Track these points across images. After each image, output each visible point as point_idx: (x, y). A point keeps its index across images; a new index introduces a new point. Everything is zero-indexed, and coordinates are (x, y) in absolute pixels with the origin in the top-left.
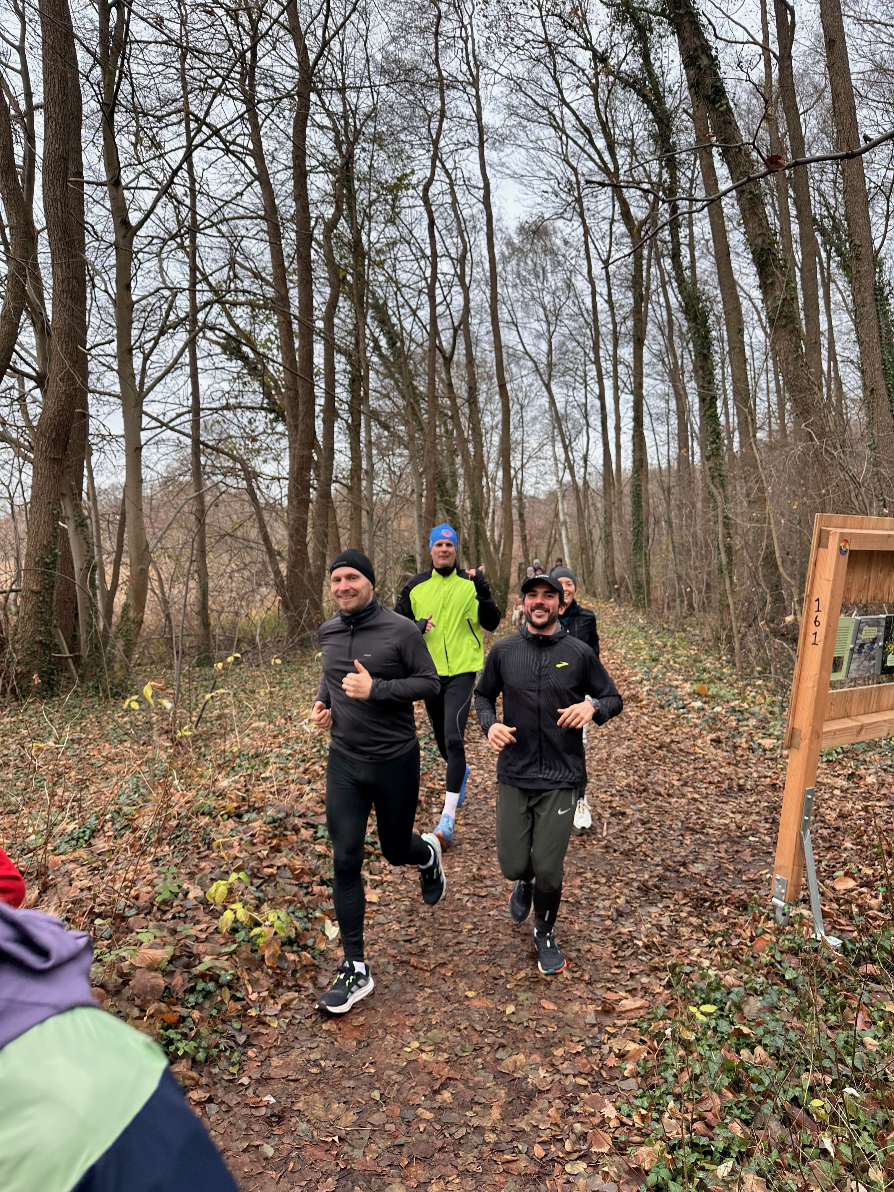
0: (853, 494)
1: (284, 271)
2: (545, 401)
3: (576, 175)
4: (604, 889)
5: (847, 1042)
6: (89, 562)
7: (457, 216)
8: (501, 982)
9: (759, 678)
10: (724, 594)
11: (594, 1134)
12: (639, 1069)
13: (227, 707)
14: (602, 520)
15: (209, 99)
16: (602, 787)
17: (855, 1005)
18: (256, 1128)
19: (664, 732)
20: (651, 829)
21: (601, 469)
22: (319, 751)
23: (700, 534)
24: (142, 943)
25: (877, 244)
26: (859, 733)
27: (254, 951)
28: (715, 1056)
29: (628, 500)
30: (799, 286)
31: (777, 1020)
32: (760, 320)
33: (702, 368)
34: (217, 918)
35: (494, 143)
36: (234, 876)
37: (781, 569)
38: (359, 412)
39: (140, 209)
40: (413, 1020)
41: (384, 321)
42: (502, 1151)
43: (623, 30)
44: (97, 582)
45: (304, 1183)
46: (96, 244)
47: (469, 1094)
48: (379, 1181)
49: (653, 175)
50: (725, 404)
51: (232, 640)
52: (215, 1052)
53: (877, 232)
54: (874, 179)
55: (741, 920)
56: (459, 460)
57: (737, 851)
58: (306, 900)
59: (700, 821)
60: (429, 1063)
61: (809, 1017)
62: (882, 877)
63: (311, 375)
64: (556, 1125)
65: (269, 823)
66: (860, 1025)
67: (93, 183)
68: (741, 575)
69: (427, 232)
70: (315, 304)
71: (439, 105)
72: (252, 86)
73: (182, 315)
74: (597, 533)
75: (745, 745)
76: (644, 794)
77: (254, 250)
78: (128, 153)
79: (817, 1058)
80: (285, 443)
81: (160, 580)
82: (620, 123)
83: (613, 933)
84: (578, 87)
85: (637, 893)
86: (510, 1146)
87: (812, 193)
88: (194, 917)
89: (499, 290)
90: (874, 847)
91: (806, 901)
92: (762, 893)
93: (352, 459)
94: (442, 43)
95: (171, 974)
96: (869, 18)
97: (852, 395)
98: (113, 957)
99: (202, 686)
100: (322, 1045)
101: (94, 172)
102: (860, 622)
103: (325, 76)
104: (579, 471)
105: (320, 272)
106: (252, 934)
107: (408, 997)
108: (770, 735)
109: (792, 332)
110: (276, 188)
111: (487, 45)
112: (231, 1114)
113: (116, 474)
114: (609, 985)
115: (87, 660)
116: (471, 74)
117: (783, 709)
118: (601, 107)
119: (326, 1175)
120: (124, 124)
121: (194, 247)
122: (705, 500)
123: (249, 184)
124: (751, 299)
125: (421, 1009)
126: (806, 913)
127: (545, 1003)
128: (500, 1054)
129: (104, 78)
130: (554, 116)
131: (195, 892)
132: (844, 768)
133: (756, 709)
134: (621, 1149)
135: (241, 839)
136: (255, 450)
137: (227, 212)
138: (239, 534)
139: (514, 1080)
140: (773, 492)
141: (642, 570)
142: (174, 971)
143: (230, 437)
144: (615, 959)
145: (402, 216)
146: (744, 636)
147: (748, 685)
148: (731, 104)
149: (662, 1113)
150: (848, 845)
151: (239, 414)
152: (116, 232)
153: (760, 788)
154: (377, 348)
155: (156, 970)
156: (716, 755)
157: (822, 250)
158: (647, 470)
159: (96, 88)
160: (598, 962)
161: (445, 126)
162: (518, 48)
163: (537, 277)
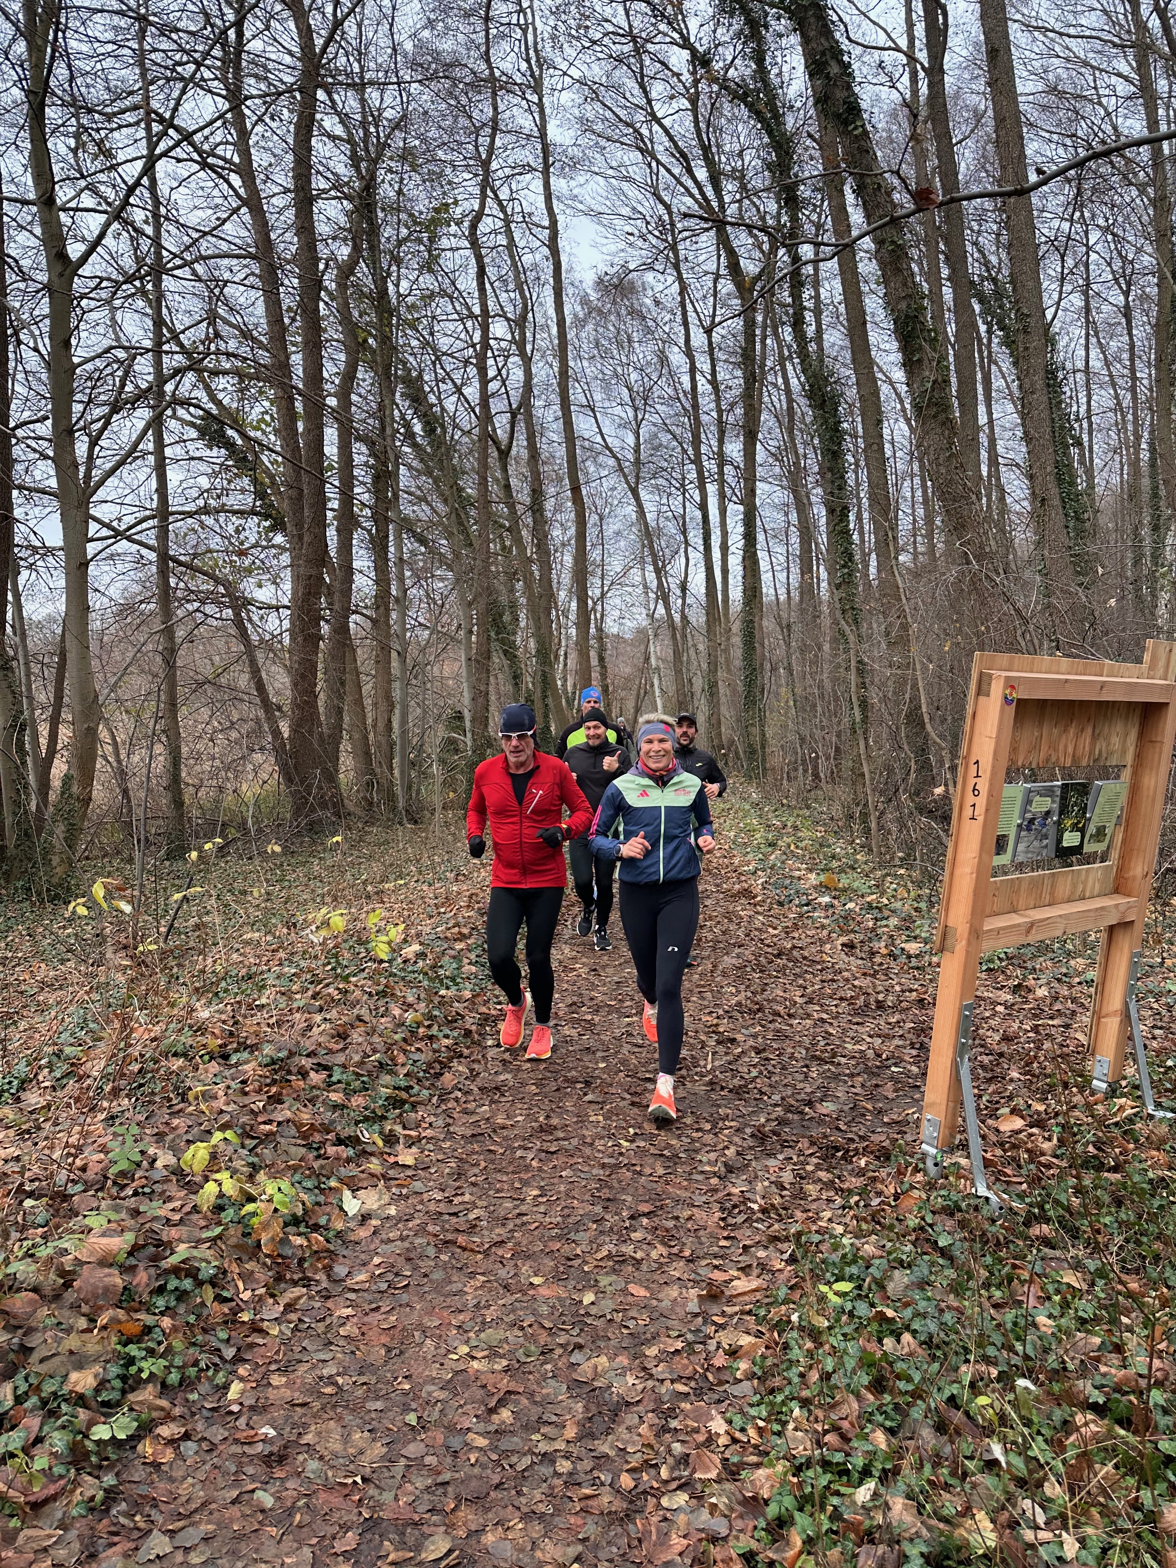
0: (1019, 632)
1: (284, 329)
2: (630, 510)
3: (670, 213)
4: (709, 1138)
5: (1015, 1324)
6: (16, 718)
7: (514, 264)
8: (576, 1263)
9: (901, 867)
10: (857, 760)
11: (699, 1456)
12: (756, 1369)
13: (208, 913)
14: (704, 666)
15: (176, 94)
16: (706, 1007)
17: (1026, 1275)
18: (250, 1470)
19: (783, 935)
20: (767, 1059)
21: (703, 599)
22: (334, 969)
23: (827, 684)
24: (91, 1230)
25: (1049, 314)
26: (1028, 931)
27: (246, 1235)
28: (852, 1347)
29: (737, 640)
30: (952, 367)
31: (929, 1299)
32: (904, 410)
33: (830, 469)
34: (196, 1193)
35: (563, 168)
36: (218, 1136)
37: (928, 727)
38: (387, 520)
39: (84, 239)
40: (461, 1317)
41: (417, 398)
42: (579, 1484)
43: (730, 25)
44: (27, 746)
45: (314, 1541)
46: (22, 285)
47: (536, 1411)
48: (417, 1532)
49: (768, 217)
50: (859, 518)
51: (214, 823)
52: (192, 1371)
53: (1049, 300)
54: (1045, 231)
55: (883, 1172)
56: (519, 585)
57: (877, 1086)
58: (316, 1165)
59: (829, 1048)
60: (483, 1373)
61: (968, 1293)
62: (1057, 1114)
63: (322, 470)
64: (650, 1446)
65: (266, 1066)
66: (1032, 1302)
67: (16, 200)
68: (878, 736)
69: (475, 283)
70: (325, 375)
71: (491, 114)
72: (238, 77)
73: (144, 385)
74: (698, 683)
75: (884, 951)
76: (760, 1015)
77: (242, 300)
78: (64, 161)
79: (980, 1345)
80: (286, 559)
81: (115, 744)
82: (727, 148)
83: (720, 1195)
84: (672, 97)
85: (750, 1142)
86: (589, 1477)
87: (969, 248)
88: (164, 1191)
89: (571, 363)
90: (1047, 1076)
91: (964, 1146)
92: (909, 1137)
93: (377, 582)
94: (493, 31)
95: (132, 1269)
96: (1040, 23)
97: (1018, 507)
98: (50, 1251)
99: (173, 885)
100: (339, 1355)
101: (17, 185)
102: (1030, 791)
103: (337, 69)
104: (676, 603)
105: (332, 331)
106: (243, 1212)
107: (454, 1287)
108: (915, 938)
109: (944, 424)
110: (272, 218)
111: (553, 38)
112: (215, 1454)
113: (54, 601)
114: (716, 1262)
115: (14, 852)
116: (532, 75)
117: (931, 904)
118: (703, 126)
119: (345, 1528)
120: (60, 122)
121: (160, 296)
122: (834, 641)
123: (235, 211)
124: (892, 383)
125: (472, 1303)
126: (963, 1162)
127: (633, 1288)
128: (576, 1357)
129: (30, 55)
130: (641, 134)
131: (165, 1159)
132: (1008, 978)
133: (899, 905)
134: (733, 1473)
135: (228, 1087)
136: (245, 570)
137: (206, 246)
138: (223, 681)
139: (594, 1390)
140: (919, 630)
141: (756, 731)
142: (136, 1266)
143: (210, 551)
144: (723, 1228)
145: (441, 262)
146: (882, 813)
147: (888, 875)
148: (869, 128)
149: (784, 1424)
150: (1015, 1075)
151: (221, 520)
152: (49, 271)
153: (904, 1005)
154: (410, 435)
155: (111, 1265)
156: (849, 964)
157: (980, 322)
158: (761, 603)
159: (19, 69)
160: (702, 1233)
161: (498, 143)
162: (594, 42)
163: (620, 346)
